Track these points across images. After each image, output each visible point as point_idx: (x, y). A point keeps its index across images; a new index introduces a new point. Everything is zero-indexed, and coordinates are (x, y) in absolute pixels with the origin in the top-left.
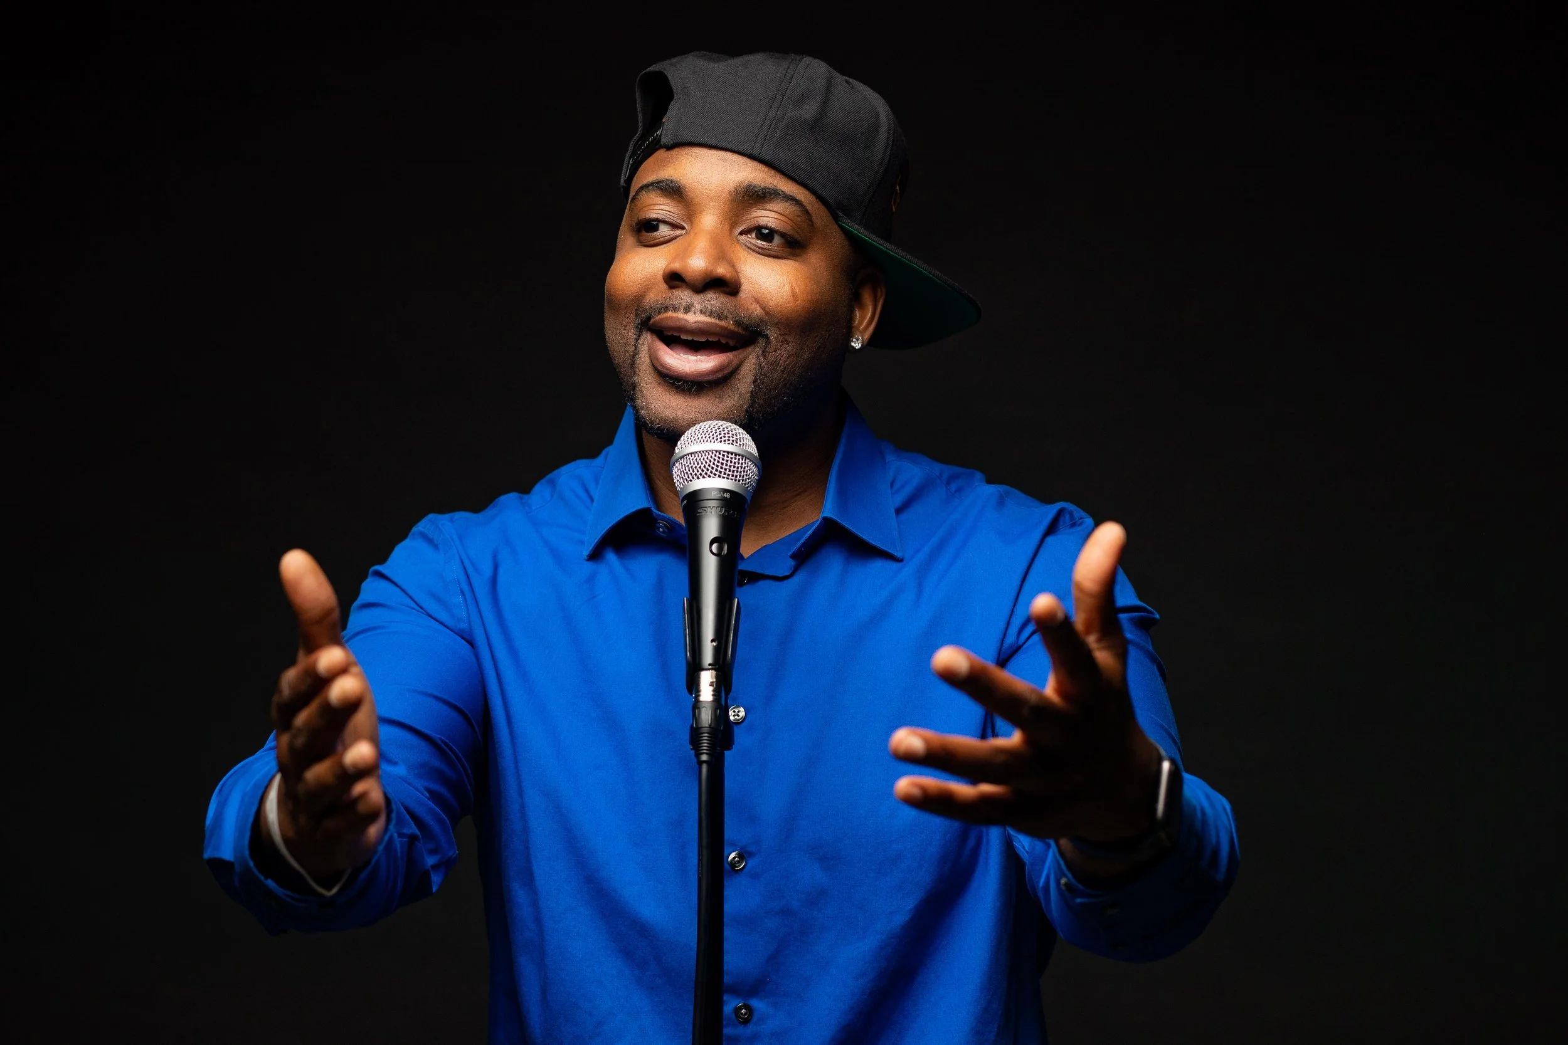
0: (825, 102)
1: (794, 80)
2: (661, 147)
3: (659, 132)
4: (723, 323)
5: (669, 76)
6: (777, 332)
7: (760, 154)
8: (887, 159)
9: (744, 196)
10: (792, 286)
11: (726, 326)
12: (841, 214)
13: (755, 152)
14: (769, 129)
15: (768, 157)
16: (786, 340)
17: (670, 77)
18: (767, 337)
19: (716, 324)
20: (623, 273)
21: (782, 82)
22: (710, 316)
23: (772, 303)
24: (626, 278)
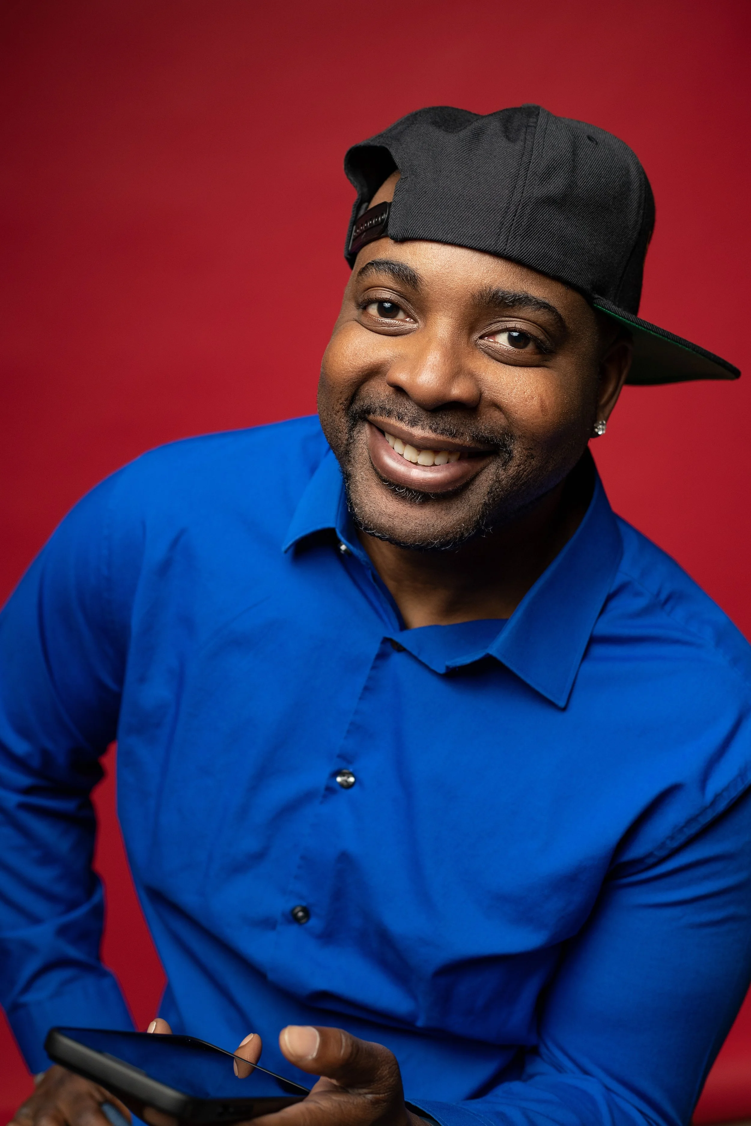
0: (574, 169)
1: (535, 152)
2: (386, 236)
3: (385, 216)
4: (457, 441)
5: (391, 150)
6: (521, 446)
7: (505, 249)
8: (640, 221)
9: (489, 303)
10: (541, 399)
11: (461, 443)
12: (596, 296)
13: (500, 247)
14: (515, 216)
15: (515, 253)
16: (532, 455)
17: (393, 153)
18: (510, 453)
19: (449, 443)
20: (343, 354)
21: (523, 155)
22: (442, 434)
23: (517, 416)
24: (346, 362)
